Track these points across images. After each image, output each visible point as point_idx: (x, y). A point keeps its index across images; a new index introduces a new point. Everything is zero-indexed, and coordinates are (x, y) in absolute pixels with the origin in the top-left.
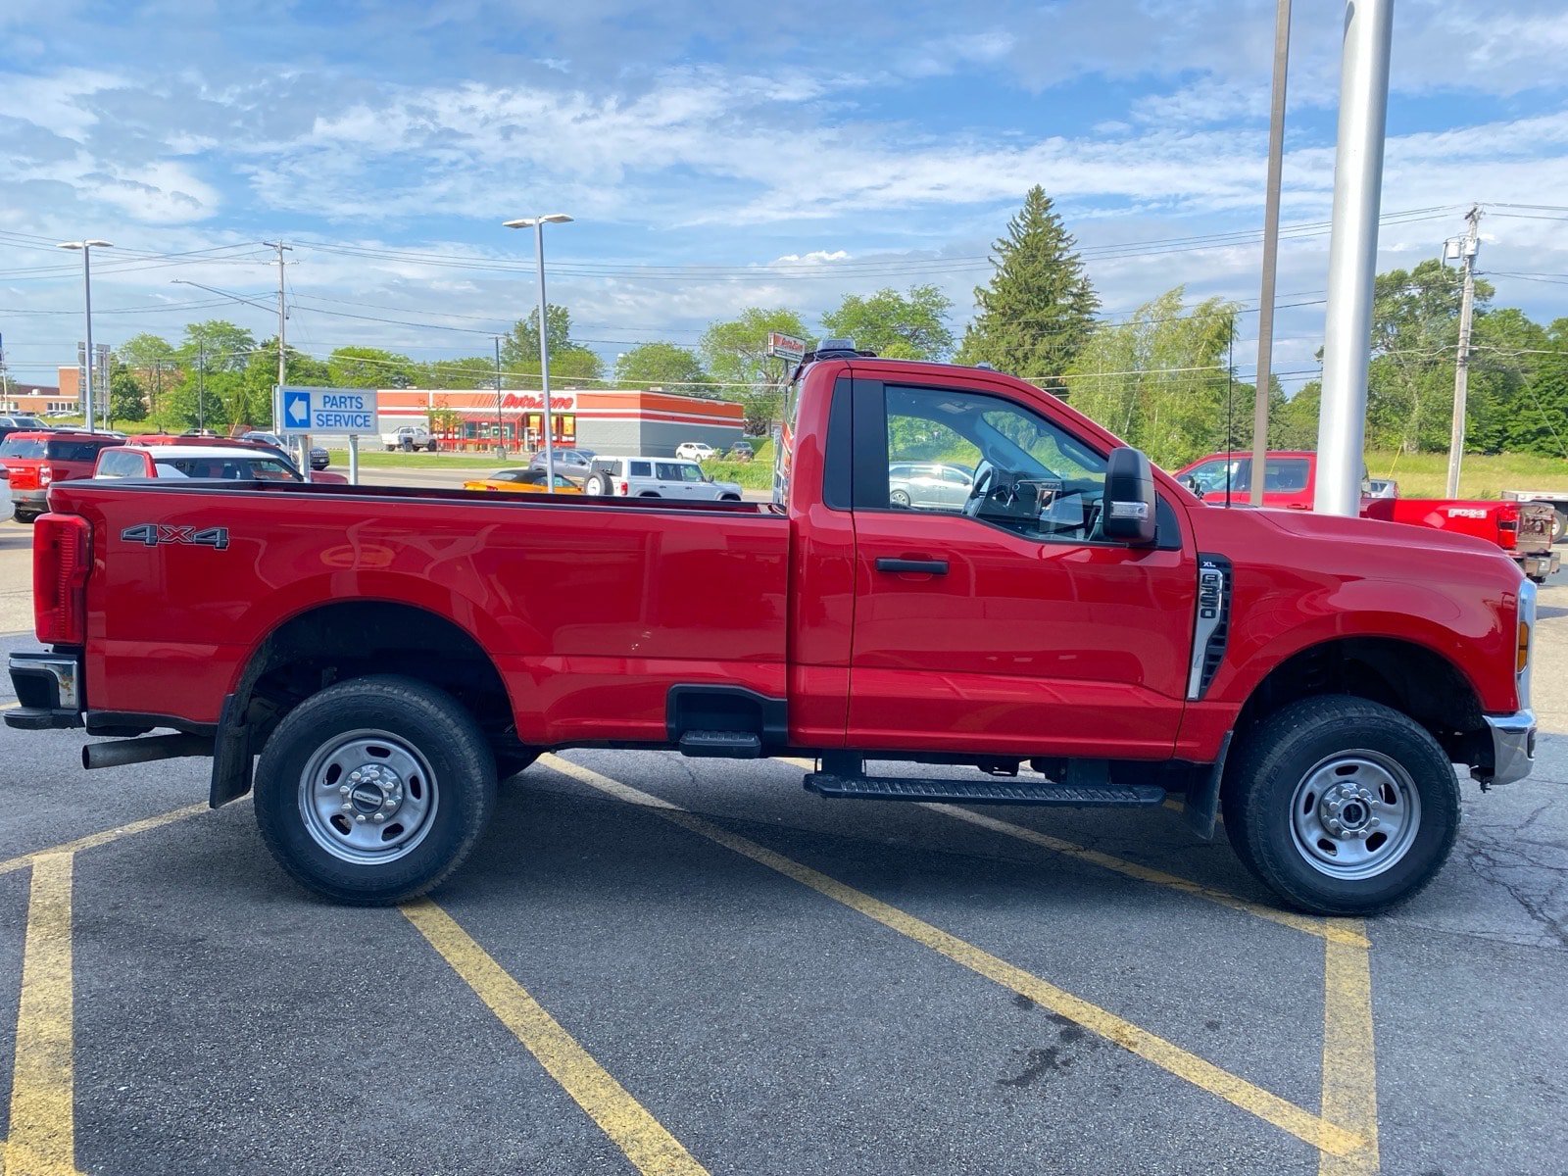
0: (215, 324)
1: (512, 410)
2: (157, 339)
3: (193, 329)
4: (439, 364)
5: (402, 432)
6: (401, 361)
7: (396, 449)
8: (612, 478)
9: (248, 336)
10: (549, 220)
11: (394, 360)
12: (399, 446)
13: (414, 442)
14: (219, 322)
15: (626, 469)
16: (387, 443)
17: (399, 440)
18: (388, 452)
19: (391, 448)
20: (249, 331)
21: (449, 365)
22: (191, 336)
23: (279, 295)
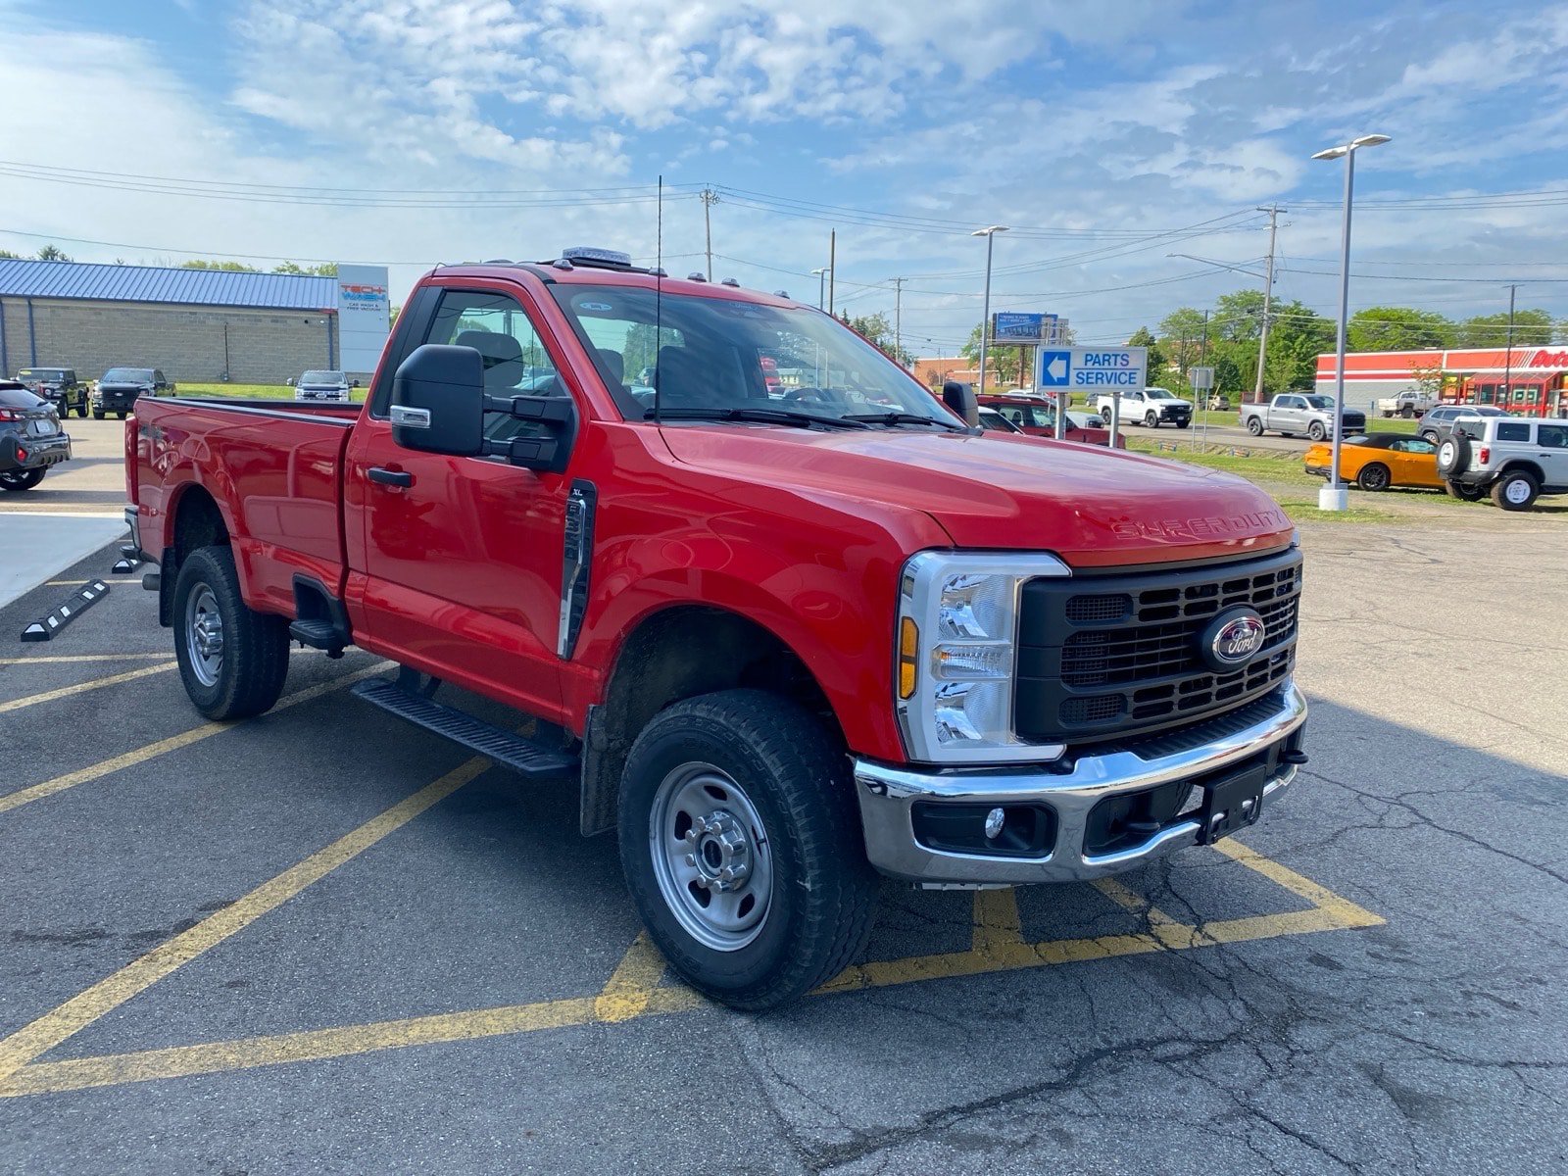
0: (1245, 293)
1: (1542, 369)
2: (1194, 311)
3: (1225, 300)
4: (1475, 321)
5: (1404, 396)
6: (1432, 320)
7: (1394, 415)
8: (1472, 443)
9: (1276, 303)
10: (1361, 144)
11: (1425, 320)
12: (1397, 412)
13: (1415, 408)
14: (1250, 291)
15: (1490, 433)
16: (1384, 409)
17: (1398, 405)
18: (1384, 419)
19: (1388, 414)
20: (1278, 298)
21: (1488, 321)
22: (1222, 307)
23: (1269, 259)
